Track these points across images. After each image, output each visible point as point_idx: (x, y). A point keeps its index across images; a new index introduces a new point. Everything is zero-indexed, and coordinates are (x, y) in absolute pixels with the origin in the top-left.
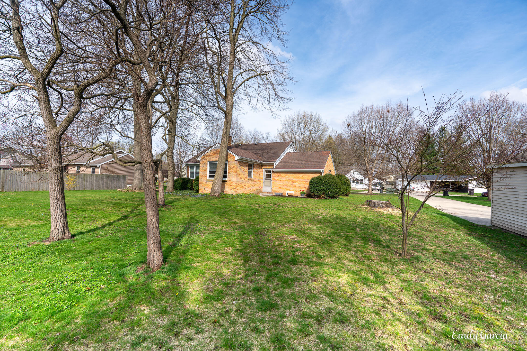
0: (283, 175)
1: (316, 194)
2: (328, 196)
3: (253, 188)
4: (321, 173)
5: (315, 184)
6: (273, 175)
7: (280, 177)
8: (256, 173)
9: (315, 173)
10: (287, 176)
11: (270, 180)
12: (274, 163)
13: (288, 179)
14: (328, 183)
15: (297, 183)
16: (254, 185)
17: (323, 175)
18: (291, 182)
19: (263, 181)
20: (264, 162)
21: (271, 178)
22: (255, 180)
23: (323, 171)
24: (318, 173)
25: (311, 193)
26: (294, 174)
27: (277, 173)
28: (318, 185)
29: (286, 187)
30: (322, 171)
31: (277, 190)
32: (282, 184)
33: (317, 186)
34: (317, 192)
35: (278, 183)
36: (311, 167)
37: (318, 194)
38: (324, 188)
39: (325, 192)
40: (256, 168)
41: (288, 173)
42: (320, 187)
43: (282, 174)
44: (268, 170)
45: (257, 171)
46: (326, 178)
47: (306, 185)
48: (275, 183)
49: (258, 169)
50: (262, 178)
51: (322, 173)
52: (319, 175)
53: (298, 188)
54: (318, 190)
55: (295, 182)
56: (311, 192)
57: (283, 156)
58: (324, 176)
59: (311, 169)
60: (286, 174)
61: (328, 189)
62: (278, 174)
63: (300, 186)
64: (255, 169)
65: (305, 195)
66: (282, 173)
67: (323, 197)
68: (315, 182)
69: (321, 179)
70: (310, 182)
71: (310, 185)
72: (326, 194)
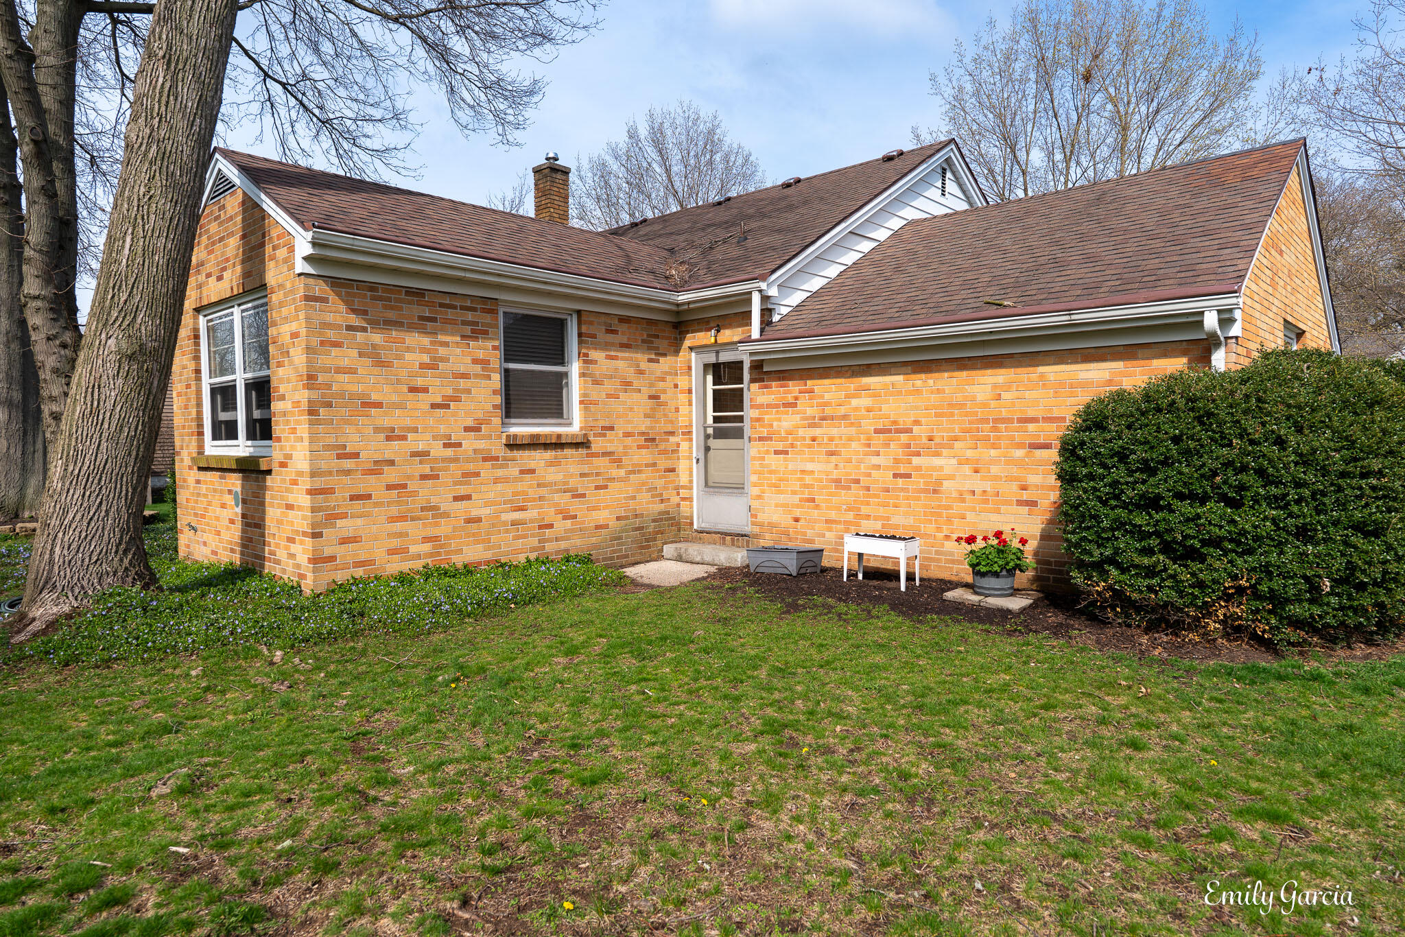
0: (829, 390)
1: (1136, 587)
2: (1297, 623)
3: (575, 506)
4: (1206, 346)
5: (1120, 473)
6: (755, 394)
7: (809, 408)
8: (609, 386)
9: (1128, 353)
10: (863, 402)
11: (738, 434)
12: (746, 298)
13: (869, 425)
14: (1304, 460)
15: (946, 462)
16: (586, 486)
17: (1220, 360)
18: (895, 449)
19: (694, 447)
20: (683, 297)
21: (747, 425)
22: (598, 445)
23: (1226, 319)
24: (1166, 350)
25: (1077, 578)
26: (920, 381)
27: (783, 376)
28: (1158, 485)
29: (856, 492)
30: (1211, 321)
31: (784, 520)
32: (819, 467)
33: (1152, 503)
34: (1151, 572)
35: (794, 463)
36: (1090, 294)
37: (1168, 594)
38: (1246, 520)
39: (1266, 570)
40: (606, 346)
41: (867, 370)
42: (1186, 508)
43: (819, 385)
44: (725, 357)
45: (630, 373)
46: (1275, 393)
47: (1033, 479)
48: (773, 461)
49: (642, 358)
50: (682, 421)
51: (1211, 343)
52: (1175, 365)
53: (957, 508)
54: (1167, 548)
55: (933, 446)
56: (1081, 565)
57: (866, 246)
58: (1245, 377)
59: (1079, 317)
60: (851, 384)
61: (1304, 534)
62: (794, 387)
63: (978, 484)
64: (595, 355)
65: (1022, 579)
66: (824, 373)
67: (1234, 630)
68: (1122, 456)
69: (1203, 419)
70: (1070, 450)
71: (1067, 478)
72: (1278, 601)
